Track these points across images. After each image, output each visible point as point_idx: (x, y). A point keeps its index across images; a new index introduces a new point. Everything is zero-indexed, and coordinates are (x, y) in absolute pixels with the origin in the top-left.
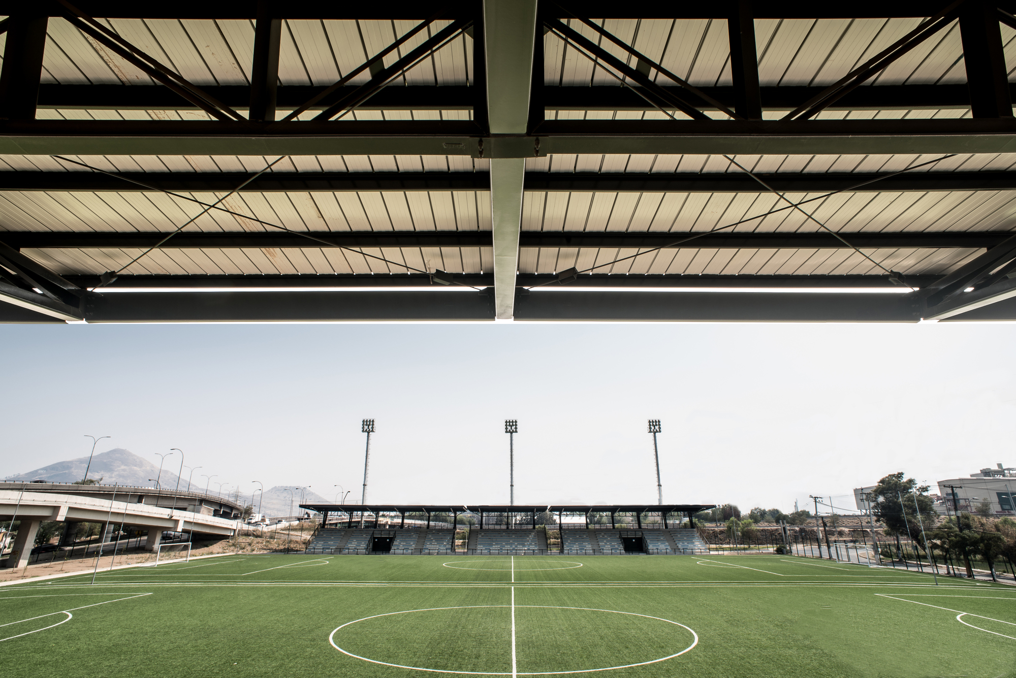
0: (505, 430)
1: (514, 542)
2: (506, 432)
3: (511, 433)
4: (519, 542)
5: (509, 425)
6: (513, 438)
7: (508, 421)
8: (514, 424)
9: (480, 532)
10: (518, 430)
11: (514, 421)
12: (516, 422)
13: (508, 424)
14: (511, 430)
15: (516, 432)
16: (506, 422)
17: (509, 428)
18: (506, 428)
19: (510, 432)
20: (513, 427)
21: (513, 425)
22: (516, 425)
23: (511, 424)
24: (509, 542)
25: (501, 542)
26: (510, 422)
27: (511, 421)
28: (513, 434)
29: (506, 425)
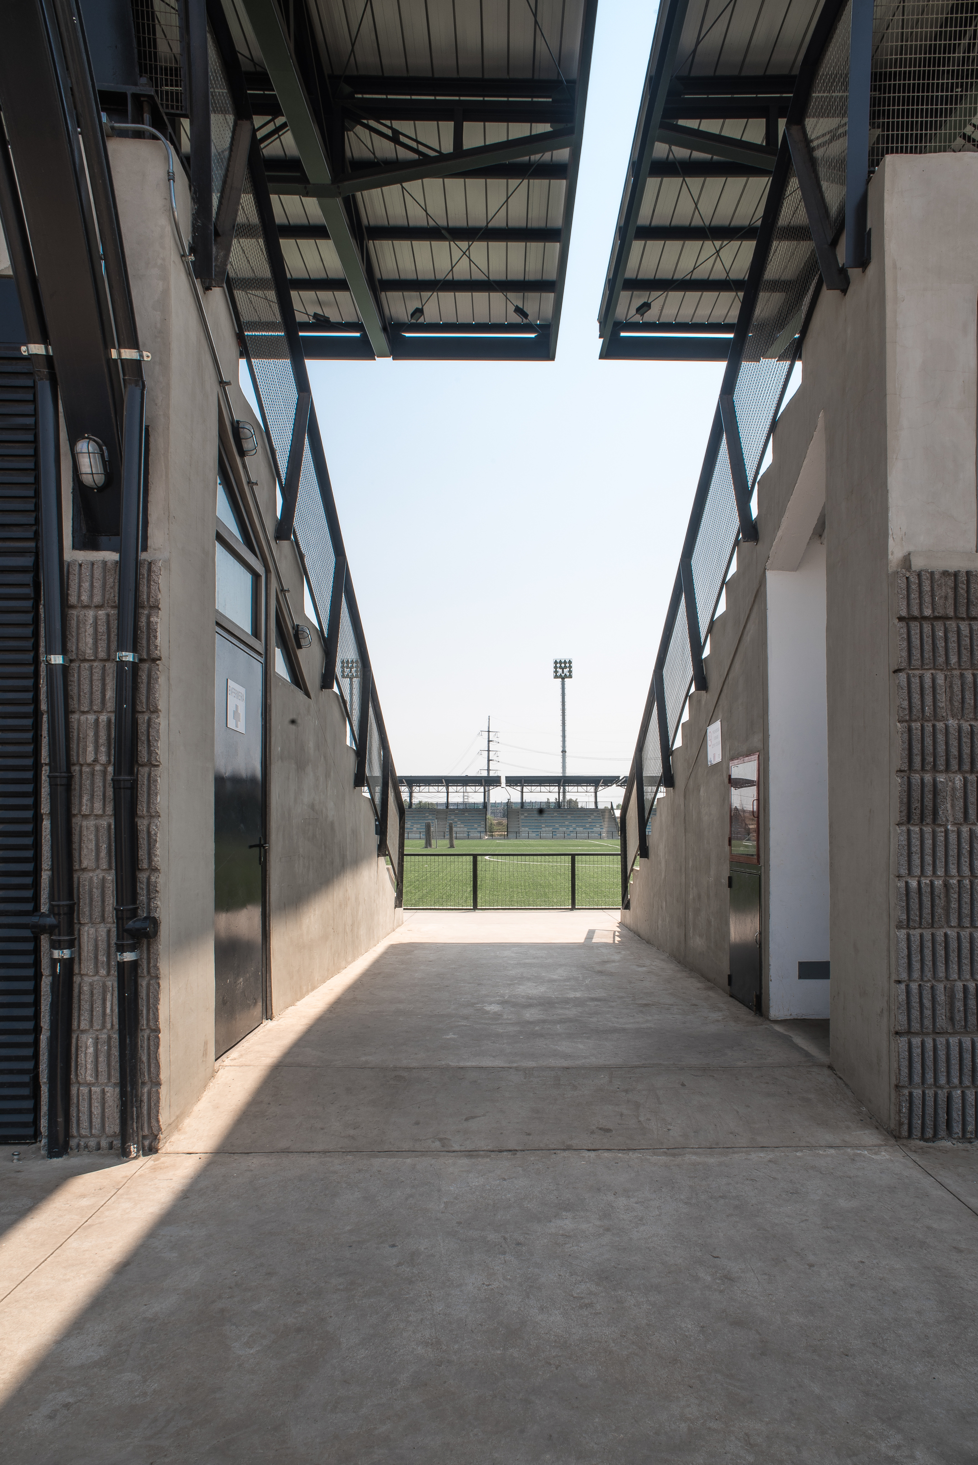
0: (552, 674)
1: (570, 824)
2: (556, 677)
3: (563, 679)
4: (577, 824)
5: (561, 668)
6: (566, 686)
7: (558, 661)
8: (568, 665)
9: (522, 812)
10: (573, 674)
11: (567, 661)
12: (570, 662)
13: (558, 665)
14: (563, 675)
15: (570, 676)
16: (556, 662)
17: (560, 671)
18: (556, 672)
19: (560, 677)
20: (566, 671)
21: (565, 667)
22: (570, 667)
23: (563, 665)
24: (563, 824)
25: (554, 824)
26: (561, 662)
27: (563, 661)
28: (566, 680)
29: (556, 667)
